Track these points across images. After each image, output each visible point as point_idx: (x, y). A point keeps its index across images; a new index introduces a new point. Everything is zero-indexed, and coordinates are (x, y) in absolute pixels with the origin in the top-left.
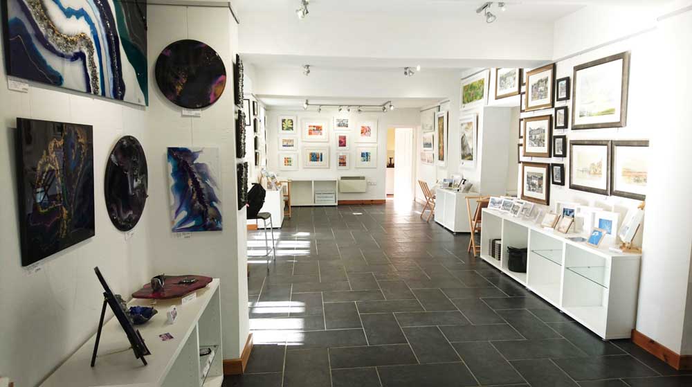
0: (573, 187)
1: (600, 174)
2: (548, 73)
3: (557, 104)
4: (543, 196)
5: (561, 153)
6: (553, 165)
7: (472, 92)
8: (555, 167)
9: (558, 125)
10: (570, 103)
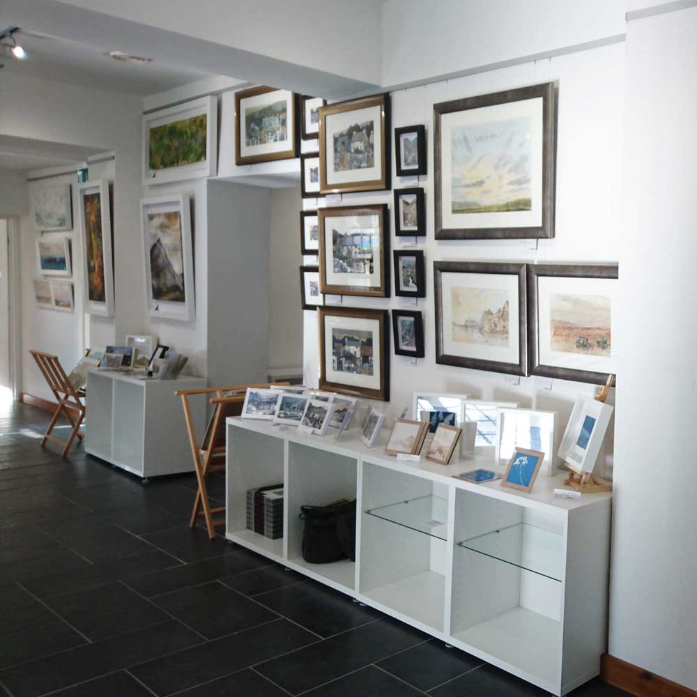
0: (443, 360)
1: (505, 331)
2: (374, 115)
3: (398, 183)
4: (374, 382)
5: (413, 288)
6: (397, 313)
7: (176, 143)
8: (401, 318)
9: (403, 228)
10: (427, 183)
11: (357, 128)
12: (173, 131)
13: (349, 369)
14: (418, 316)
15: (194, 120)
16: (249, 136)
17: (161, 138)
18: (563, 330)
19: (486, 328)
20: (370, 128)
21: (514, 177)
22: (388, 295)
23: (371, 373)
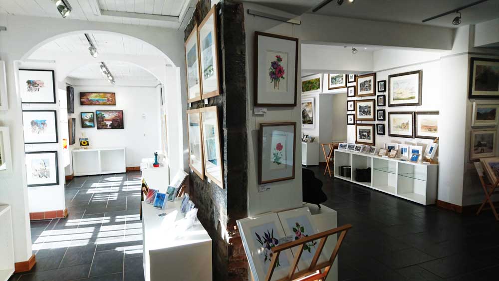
0: (390, 135)
1: (408, 128)
2: (372, 78)
3: (378, 94)
4: (371, 141)
5: (382, 118)
6: (377, 125)
7: (310, 85)
8: (379, 126)
9: (379, 104)
10: (386, 94)
11: (367, 81)
12: (310, 82)
13: (364, 138)
14: (384, 125)
15: (316, 79)
16: (332, 83)
17: (306, 84)
18: (425, 127)
19: (403, 127)
20: (370, 81)
21: (411, 91)
22: (375, 120)
23: (370, 139)
